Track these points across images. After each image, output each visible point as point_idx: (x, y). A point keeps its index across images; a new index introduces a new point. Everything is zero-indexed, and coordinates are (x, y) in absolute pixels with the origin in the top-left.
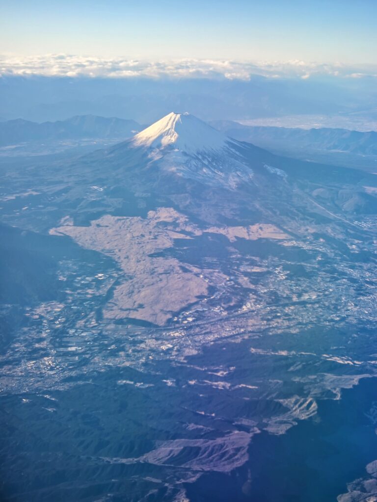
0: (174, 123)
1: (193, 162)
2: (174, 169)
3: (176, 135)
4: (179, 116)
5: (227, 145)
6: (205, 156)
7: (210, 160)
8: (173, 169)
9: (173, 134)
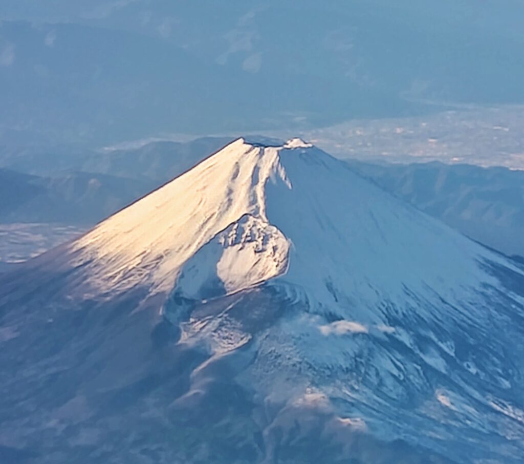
0: (259, 190)
1: (385, 363)
2: (314, 396)
3: (280, 242)
4: (271, 155)
5: (494, 281)
6: (423, 332)
7: (448, 347)
8: (310, 397)
9: (265, 241)
